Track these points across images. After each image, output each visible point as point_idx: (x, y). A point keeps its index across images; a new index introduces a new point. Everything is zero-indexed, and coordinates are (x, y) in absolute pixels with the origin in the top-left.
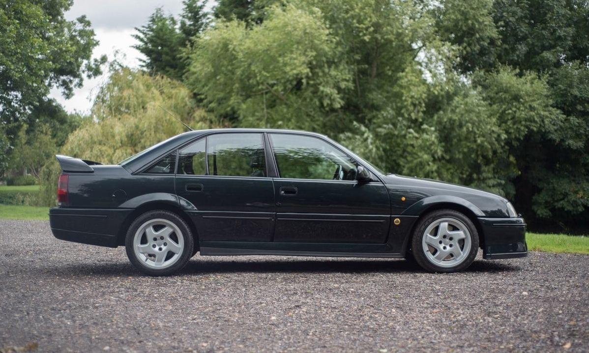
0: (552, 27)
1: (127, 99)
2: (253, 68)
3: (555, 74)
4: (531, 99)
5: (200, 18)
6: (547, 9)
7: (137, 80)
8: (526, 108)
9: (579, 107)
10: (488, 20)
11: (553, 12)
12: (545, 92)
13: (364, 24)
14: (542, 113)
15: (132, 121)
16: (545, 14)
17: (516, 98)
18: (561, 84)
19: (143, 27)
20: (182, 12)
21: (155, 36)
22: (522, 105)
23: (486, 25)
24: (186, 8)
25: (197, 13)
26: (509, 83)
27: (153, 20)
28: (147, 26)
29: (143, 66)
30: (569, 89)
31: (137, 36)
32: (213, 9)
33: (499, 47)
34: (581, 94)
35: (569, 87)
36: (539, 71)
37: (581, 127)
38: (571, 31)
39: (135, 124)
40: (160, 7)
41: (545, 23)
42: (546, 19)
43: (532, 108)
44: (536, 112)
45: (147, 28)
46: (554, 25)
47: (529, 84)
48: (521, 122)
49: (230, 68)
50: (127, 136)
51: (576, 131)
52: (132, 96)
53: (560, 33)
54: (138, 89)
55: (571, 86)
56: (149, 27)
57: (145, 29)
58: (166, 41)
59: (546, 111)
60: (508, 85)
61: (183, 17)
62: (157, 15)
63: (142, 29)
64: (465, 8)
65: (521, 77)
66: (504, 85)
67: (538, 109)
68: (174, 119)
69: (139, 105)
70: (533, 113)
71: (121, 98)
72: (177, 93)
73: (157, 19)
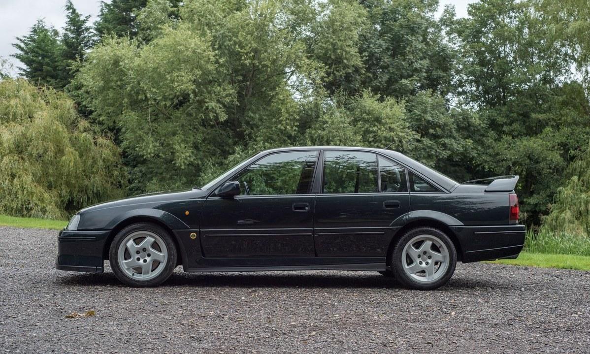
0: (410, 59)
1: (15, 108)
2: (142, 85)
3: (411, 101)
4: (391, 121)
5: (83, 31)
6: (406, 44)
7: (24, 90)
8: (386, 129)
9: (431, 131)
10: (354, 51)
11: (411, 46)
12: (403, 116)
13: (245, 50)
14: (400, 134)
15: (19, 129)
16: (405, 48)
17: (378, 120)
18: (416, 110)
19: (25, 37)
20: (65, 25)
21: (37, 47)
22: (382, 126)
23: (351, 55)
24: (69, 21)
25: (80, 27)
26: (372, 106)
27: (35, 31)
28: (28, 36)
29: (22, 75)
30: (422, 114)
31: (17, 45)
32: (95, 23)
33: (364, 74)
34: (433, 119)
35: (423, 112)
36: (397, 97)
37: (432, 148)
38: (426, 62)
39: (22, 132)
40: (41, 18)
41: (404, 56)
42: (405, 52)
43: (391, 130)
44: (395, 133)
45: (28, 38)
46: (412, 58)
47: (388, 109)
48: (381, 141)
49: (119, 83)
50: (14, 143)
51: (428, 152)
52: (19, 105)
53: (417, 65)
54: (25, 99)
55: (425, 112)
56: (31, 37)
57: (26, 39)
58: (47, 51)
59: (403, 132)
60: (371, 109)
61: (66, 30)
62: (39, 26)
63: (23, 39)
64: (334, 40)
65: (381, 102)
66: (368, 108)
67: (396, 130)
68: (61, 129)
69: (25, 114)
70: (392, 134)
71: (8, 107)
72: (62, 104)
73: (39, 30)
